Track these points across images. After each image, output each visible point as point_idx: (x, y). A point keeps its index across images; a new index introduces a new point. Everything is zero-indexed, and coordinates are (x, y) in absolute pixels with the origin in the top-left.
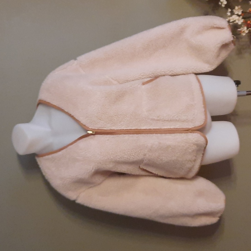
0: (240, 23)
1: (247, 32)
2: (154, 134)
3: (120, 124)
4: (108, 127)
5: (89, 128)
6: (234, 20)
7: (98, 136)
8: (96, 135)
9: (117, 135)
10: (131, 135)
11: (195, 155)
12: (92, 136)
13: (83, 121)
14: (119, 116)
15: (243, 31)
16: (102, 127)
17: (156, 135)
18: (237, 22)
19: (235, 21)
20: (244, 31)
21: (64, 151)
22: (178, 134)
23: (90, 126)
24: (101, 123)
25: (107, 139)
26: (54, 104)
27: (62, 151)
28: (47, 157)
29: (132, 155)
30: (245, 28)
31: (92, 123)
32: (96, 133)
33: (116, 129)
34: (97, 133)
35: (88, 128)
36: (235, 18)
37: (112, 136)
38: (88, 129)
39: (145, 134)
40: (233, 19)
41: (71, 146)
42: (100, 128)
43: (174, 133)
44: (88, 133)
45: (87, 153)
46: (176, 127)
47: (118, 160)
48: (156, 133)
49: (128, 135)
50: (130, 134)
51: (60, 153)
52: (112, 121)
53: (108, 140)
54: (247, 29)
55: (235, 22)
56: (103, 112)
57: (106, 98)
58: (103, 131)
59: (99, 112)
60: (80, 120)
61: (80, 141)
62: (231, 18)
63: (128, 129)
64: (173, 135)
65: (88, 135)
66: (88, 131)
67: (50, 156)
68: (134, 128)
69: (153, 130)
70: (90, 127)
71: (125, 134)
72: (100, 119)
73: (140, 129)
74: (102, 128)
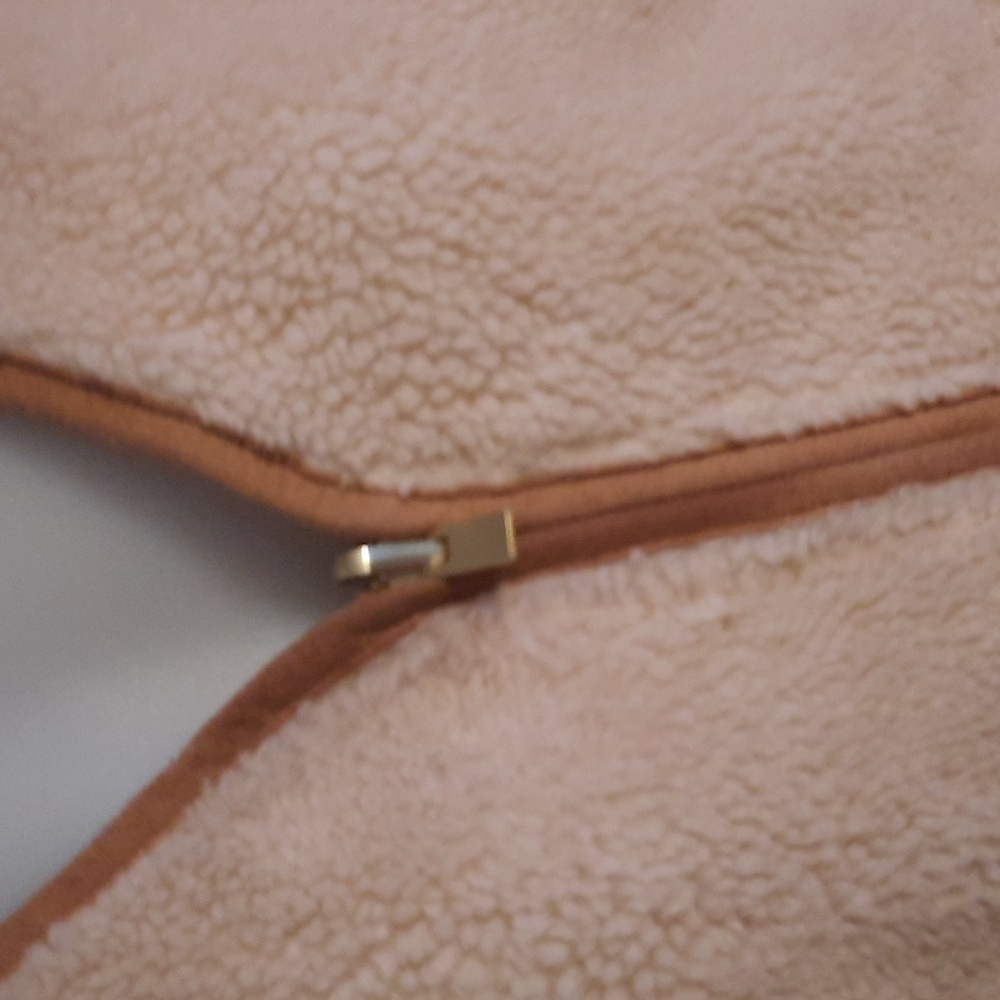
3: (811, 344)
5: (376, 492)
9: (838, 517)
14: (781, 229)
16: (587, 416)
23: (375, 460)
24: (553, 351)
25: (711, 607)
31: (396, 382)
33: (786, 426)
35: (359, 488)
38: (356, 515)
41: (92, 921)
42: (549, 446)
47: (942, 907)
52: (706, 304)
53: (727, 622)
58: (607, 492)
60: (182, 384)
61: (261, 763)
70: (380, 478)
71: (930, 475)
72: (525, 283)
74: (581, 443)
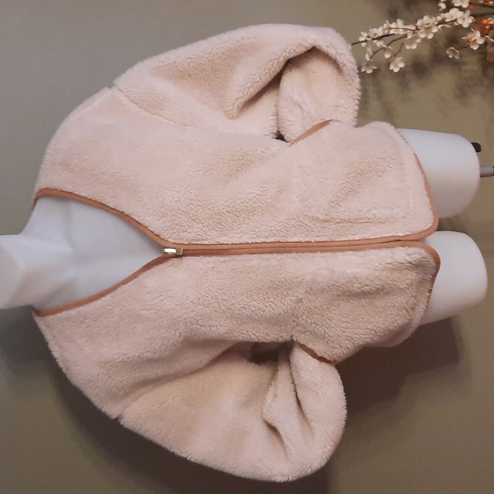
0: (465, 25)
1: (481, 42)
2: (318, 254)
3: (238, 231)
4: (212, 238)
5: (170, 242)
6: (454, 19)
7: (188, 261)
8: (184, 258)
9: (232, 257)
10: (265, 256)
11: (414, 294)
12: (175, 260)
13: (154, 224)
15: (473, 39)
16: (199, 237)
17: (323, 254)
18: (460, 22)
19: (456, 20)
20: (475, 40)
21: (108, 297)
22: (372, 251)
23: (169, 238)
24: (196, 228)
25: (211, 265)
26: (82, 194)
27: (103, 298)
28: (64, 314)
29: (267, 300)
30: (478, 34)
31: (174, 228)
32: (185, 252)
34: (188, 252)
35: (167, 241)
36: (454, 13)
37: (222, 259)
38: (166, 244)
39: (297, 252)
40: (452, 17)
42: (193, 240)
43: (361, 249)
44: (166, 253)
45: (164, 301)
46: (367, 236)
47: (237, 312)
48: (321, 252)
49: (258, 255)
50: (263, 253)
51: (99, 303)
52: (222, 224)
53: (213, 268)
54: (482, 36)
55: (456, 24)
56: (201, 204)
57: (206, 172)
58: (201, 247)
59: (191, 204)
60: (146, 224)
61: (148, 272)
62: (447, 15)
63: (259, 242)
64: (361, 253)
65: (166, 258)
66: (167, 248)
67: (73, 312)
68: (272, 240)
69: (316, 244)
70: (169, 240)
73: (285, 241)
